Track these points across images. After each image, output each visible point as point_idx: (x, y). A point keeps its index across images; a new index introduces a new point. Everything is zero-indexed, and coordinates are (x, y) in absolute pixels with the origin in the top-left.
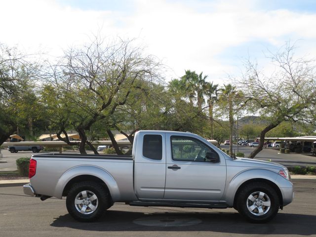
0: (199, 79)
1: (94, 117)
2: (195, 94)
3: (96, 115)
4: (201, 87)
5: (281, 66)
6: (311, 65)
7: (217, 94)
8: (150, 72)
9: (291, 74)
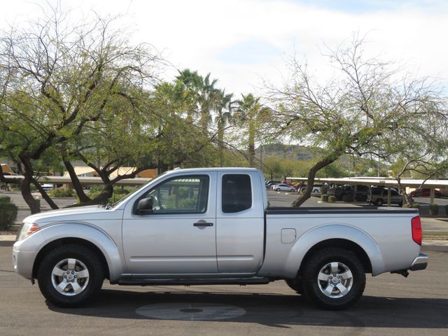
0: (204, 84)
1: (49, 140)
2: (197, 107)
3: (52, 135)
4: (207, 96)
5: (343, 69)
6: (388, 69)
7: (230, 108)
8: (140, 71)
9: (358, 83)
